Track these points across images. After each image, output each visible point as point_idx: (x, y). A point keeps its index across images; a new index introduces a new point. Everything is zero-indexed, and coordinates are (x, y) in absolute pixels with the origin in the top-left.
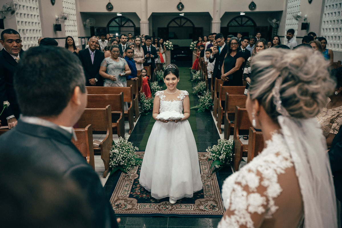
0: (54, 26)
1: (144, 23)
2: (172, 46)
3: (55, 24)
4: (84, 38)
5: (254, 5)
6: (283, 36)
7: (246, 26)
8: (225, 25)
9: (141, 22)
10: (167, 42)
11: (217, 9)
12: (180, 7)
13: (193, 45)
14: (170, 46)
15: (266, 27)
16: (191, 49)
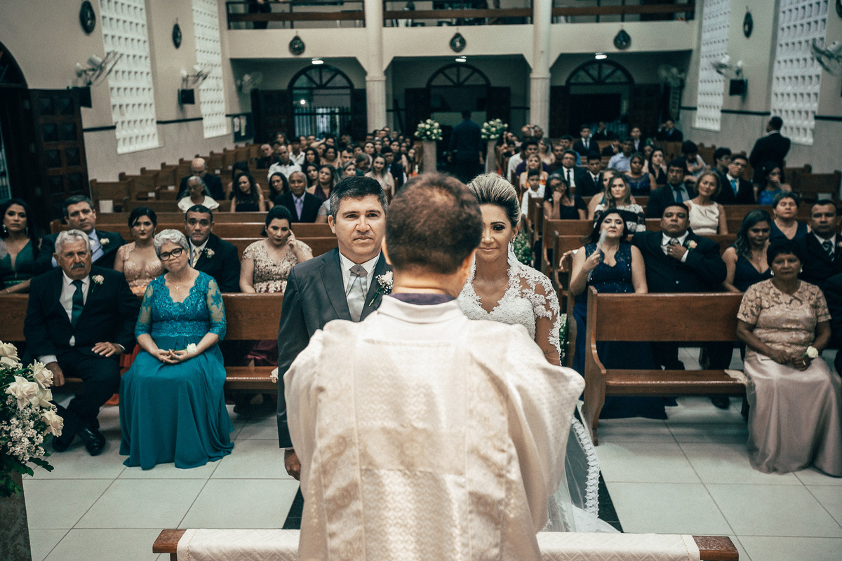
0: (179, 94)
1: (376, 81)
2: (440, 131)
3: (180, 89)
4: (237, 116)
5: (627, 38)
6: (693, 105)
7: (609, 84)
8: (562, 82)
9: (368, 78)
10: (427, 124)
11: (542, 47)
12: (458, 44)
13: (488, 129)
14: (435, 131)
15: (658, 86)
16: (484, 139)
